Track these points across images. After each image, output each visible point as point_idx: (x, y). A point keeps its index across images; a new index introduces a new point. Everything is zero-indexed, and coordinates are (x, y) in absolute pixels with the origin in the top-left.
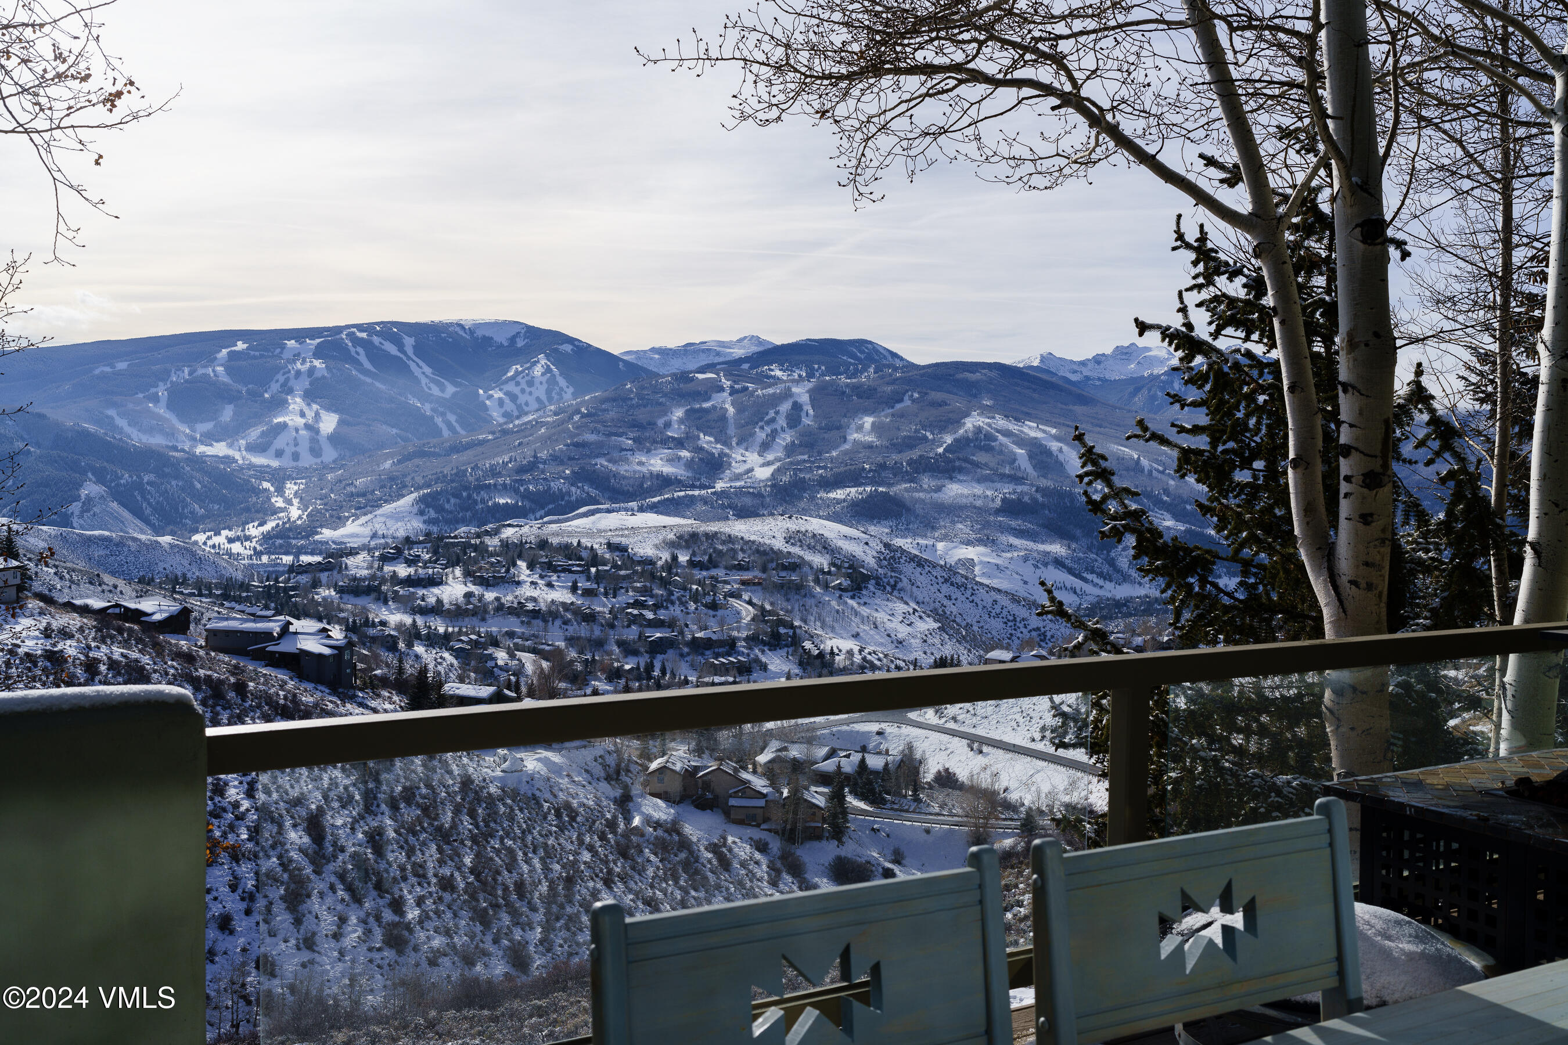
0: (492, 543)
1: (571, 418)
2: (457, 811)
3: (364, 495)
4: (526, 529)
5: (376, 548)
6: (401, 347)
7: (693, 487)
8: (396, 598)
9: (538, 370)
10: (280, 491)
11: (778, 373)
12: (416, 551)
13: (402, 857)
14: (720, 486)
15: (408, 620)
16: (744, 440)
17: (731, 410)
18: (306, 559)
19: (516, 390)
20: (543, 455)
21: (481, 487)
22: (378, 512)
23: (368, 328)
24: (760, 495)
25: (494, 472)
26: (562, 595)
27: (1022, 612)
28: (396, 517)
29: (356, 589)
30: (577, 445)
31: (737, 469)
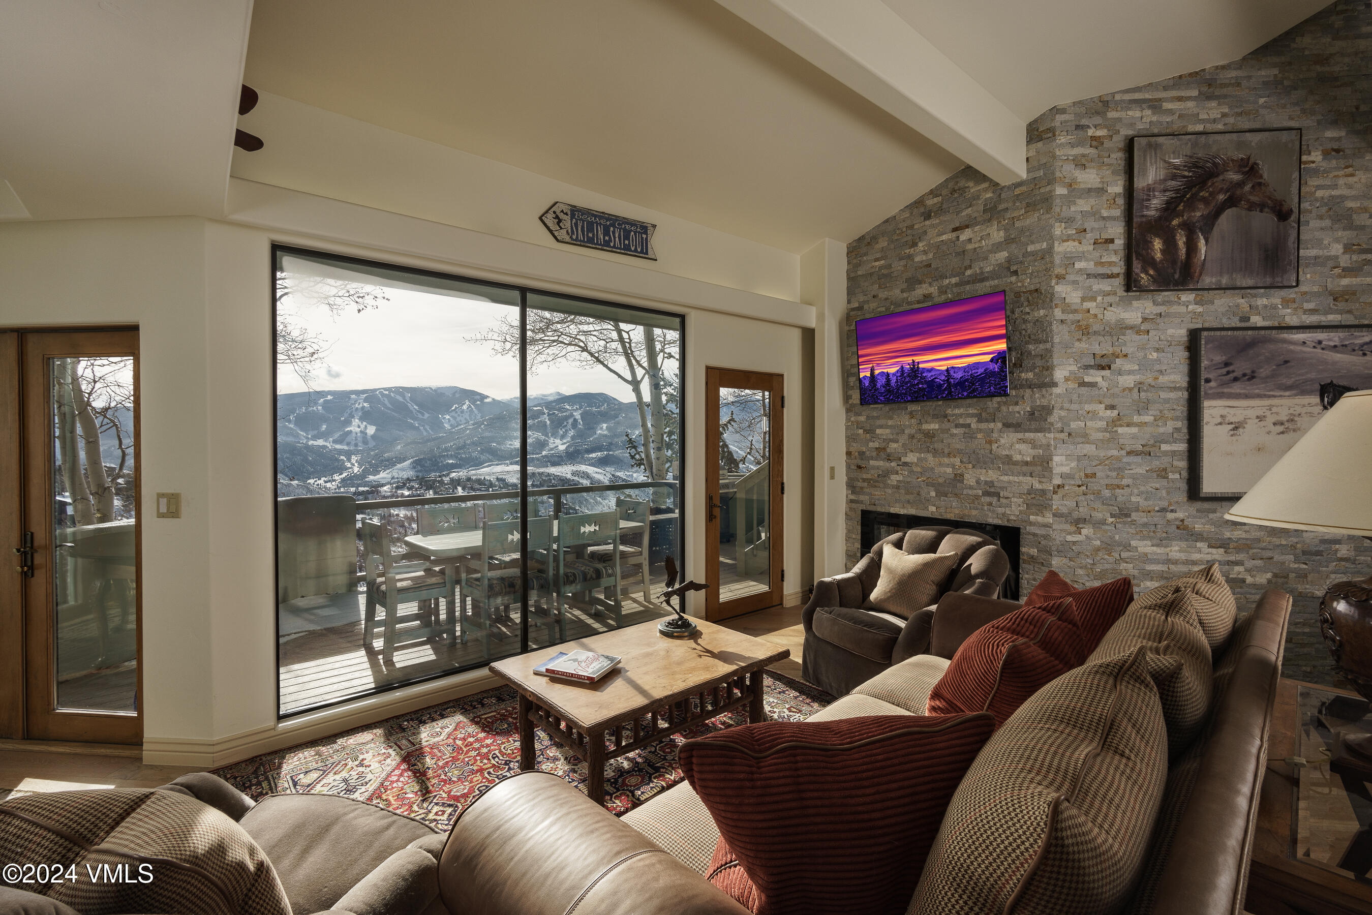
3: (387, 460)
4: (461, 473)
6: (404, 397)
7: (533, 454)
9: (465, 407)
10: (349, 460)
11: (568, 407)
12: (412, 484)
14: (544, 453)
16: (554, 435)
17: (548, 422)
18: (361, 489)
19: (456, 415)
20: (468, 442)
21: (440, 457)
22: (395, 467)
23: (389, 389)
24: (561, 457)
25: (446, 450)
28: (403, 470)
30: (483, 438)
31: (552, 446)
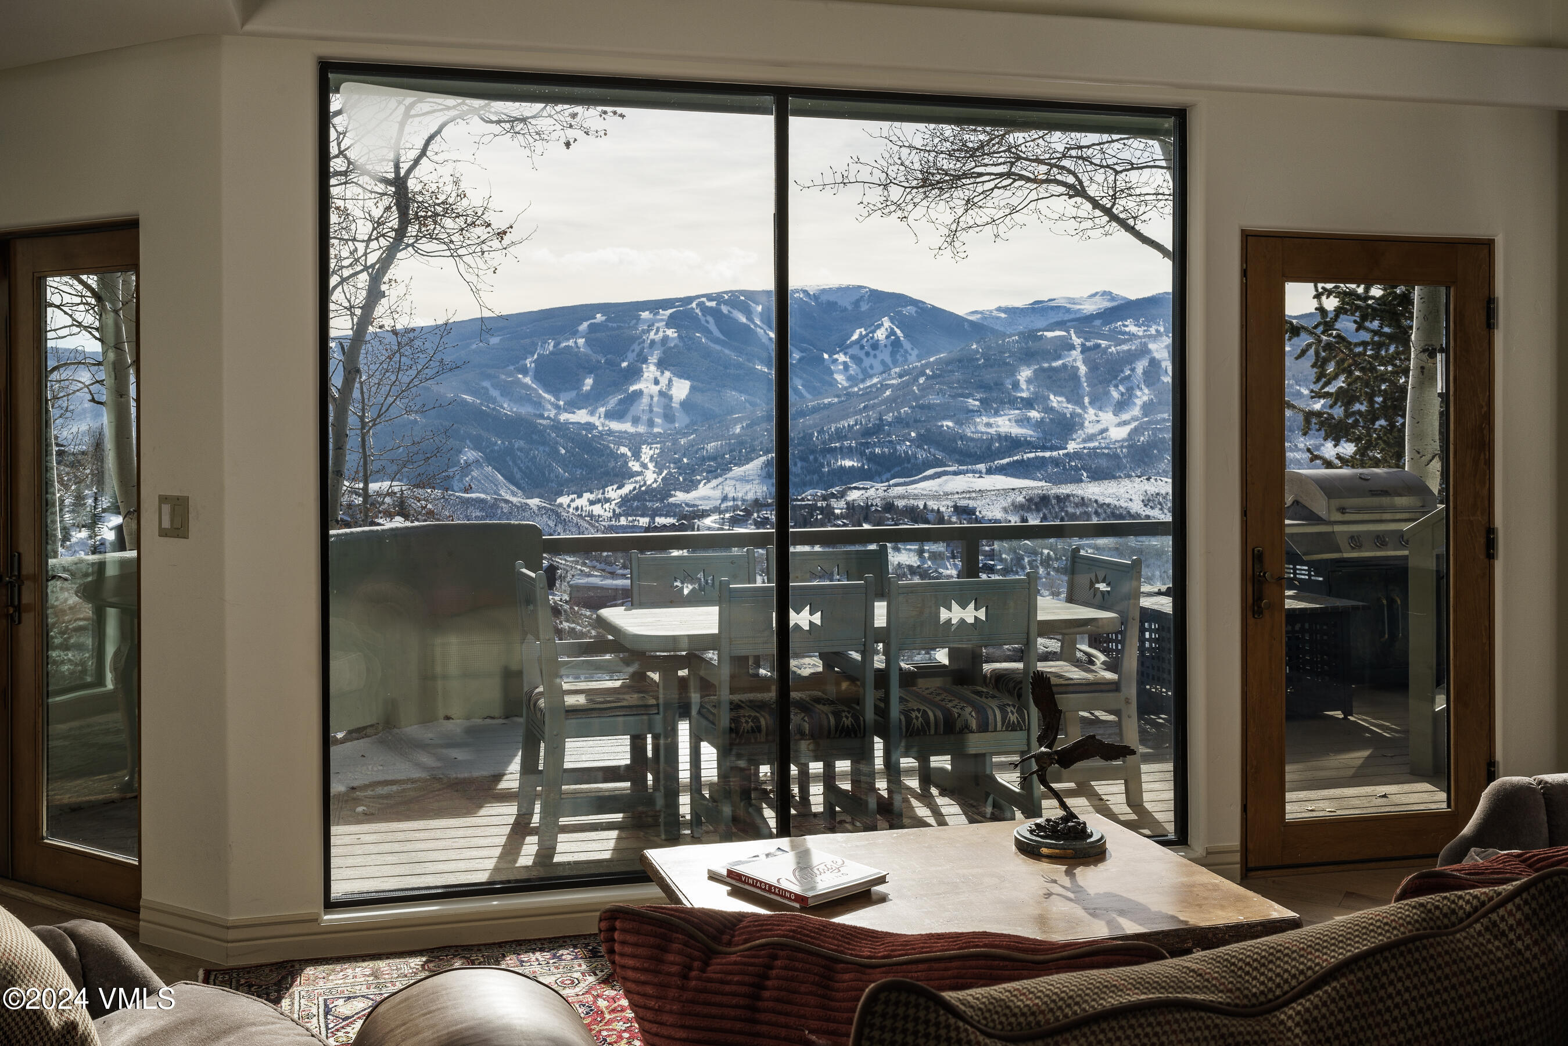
0: (839, 507)
1: (916, 379)
3: (714, 458)
4: (871, 492)
5: (726, 511)
6: (748, 312)
7: (1044, 448)
9: (881, 334)
10: (637, 455)
11: (1132, 328)
12: (764, 513)
14: (1072, 447)
16: (1099, 400)
17: (1083, 369)
18: (660, 521)
19: (861, 354)
20: (889, 417)
21: (826, 451)
22: (730, 475)
23: (717, 297)
24: (1116, 456)
25: (840, 435)
26: (909, 559)
28: (744, 480)
30: (922, 407)
31: (1091, 429)
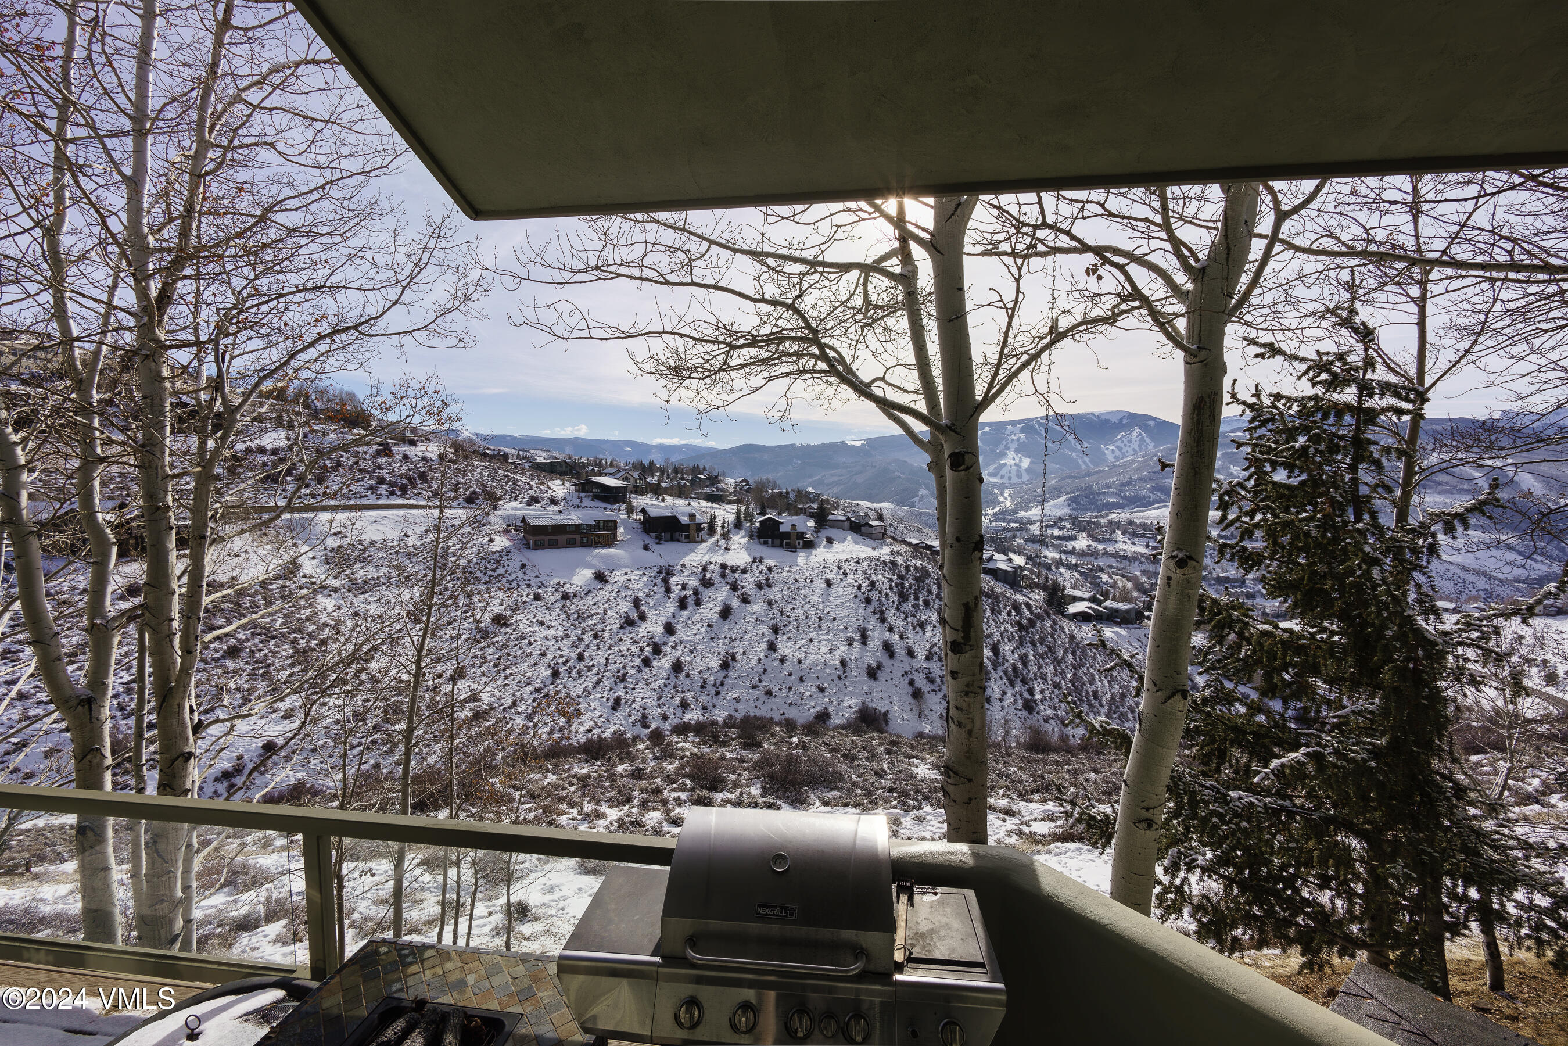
0: (1104, 521)
1: (1152, 458)
2: (1066, 651)
3: (1041, 496)
4: (1122, 515)
5: (1045, 522)
8: (1052, 545)
10: (1002, 494)
13: (1036, 669)
15: (1057, 556)
19: (1122, 445)
21: (1099, 494)
25: (1107, 486)
26: (1140, 549)
27: (1470, 578)
28: (1056, 507)
29: (1033, 540)
